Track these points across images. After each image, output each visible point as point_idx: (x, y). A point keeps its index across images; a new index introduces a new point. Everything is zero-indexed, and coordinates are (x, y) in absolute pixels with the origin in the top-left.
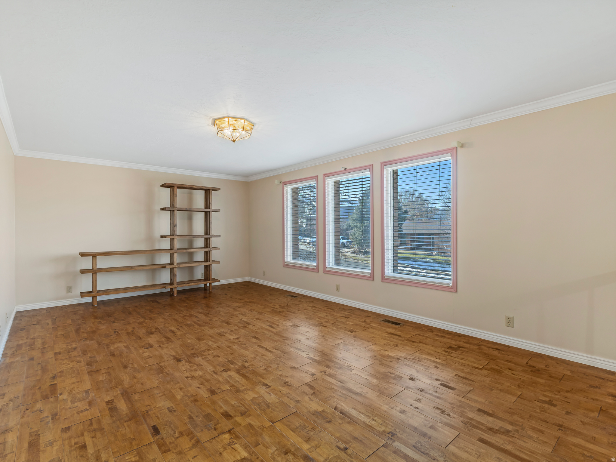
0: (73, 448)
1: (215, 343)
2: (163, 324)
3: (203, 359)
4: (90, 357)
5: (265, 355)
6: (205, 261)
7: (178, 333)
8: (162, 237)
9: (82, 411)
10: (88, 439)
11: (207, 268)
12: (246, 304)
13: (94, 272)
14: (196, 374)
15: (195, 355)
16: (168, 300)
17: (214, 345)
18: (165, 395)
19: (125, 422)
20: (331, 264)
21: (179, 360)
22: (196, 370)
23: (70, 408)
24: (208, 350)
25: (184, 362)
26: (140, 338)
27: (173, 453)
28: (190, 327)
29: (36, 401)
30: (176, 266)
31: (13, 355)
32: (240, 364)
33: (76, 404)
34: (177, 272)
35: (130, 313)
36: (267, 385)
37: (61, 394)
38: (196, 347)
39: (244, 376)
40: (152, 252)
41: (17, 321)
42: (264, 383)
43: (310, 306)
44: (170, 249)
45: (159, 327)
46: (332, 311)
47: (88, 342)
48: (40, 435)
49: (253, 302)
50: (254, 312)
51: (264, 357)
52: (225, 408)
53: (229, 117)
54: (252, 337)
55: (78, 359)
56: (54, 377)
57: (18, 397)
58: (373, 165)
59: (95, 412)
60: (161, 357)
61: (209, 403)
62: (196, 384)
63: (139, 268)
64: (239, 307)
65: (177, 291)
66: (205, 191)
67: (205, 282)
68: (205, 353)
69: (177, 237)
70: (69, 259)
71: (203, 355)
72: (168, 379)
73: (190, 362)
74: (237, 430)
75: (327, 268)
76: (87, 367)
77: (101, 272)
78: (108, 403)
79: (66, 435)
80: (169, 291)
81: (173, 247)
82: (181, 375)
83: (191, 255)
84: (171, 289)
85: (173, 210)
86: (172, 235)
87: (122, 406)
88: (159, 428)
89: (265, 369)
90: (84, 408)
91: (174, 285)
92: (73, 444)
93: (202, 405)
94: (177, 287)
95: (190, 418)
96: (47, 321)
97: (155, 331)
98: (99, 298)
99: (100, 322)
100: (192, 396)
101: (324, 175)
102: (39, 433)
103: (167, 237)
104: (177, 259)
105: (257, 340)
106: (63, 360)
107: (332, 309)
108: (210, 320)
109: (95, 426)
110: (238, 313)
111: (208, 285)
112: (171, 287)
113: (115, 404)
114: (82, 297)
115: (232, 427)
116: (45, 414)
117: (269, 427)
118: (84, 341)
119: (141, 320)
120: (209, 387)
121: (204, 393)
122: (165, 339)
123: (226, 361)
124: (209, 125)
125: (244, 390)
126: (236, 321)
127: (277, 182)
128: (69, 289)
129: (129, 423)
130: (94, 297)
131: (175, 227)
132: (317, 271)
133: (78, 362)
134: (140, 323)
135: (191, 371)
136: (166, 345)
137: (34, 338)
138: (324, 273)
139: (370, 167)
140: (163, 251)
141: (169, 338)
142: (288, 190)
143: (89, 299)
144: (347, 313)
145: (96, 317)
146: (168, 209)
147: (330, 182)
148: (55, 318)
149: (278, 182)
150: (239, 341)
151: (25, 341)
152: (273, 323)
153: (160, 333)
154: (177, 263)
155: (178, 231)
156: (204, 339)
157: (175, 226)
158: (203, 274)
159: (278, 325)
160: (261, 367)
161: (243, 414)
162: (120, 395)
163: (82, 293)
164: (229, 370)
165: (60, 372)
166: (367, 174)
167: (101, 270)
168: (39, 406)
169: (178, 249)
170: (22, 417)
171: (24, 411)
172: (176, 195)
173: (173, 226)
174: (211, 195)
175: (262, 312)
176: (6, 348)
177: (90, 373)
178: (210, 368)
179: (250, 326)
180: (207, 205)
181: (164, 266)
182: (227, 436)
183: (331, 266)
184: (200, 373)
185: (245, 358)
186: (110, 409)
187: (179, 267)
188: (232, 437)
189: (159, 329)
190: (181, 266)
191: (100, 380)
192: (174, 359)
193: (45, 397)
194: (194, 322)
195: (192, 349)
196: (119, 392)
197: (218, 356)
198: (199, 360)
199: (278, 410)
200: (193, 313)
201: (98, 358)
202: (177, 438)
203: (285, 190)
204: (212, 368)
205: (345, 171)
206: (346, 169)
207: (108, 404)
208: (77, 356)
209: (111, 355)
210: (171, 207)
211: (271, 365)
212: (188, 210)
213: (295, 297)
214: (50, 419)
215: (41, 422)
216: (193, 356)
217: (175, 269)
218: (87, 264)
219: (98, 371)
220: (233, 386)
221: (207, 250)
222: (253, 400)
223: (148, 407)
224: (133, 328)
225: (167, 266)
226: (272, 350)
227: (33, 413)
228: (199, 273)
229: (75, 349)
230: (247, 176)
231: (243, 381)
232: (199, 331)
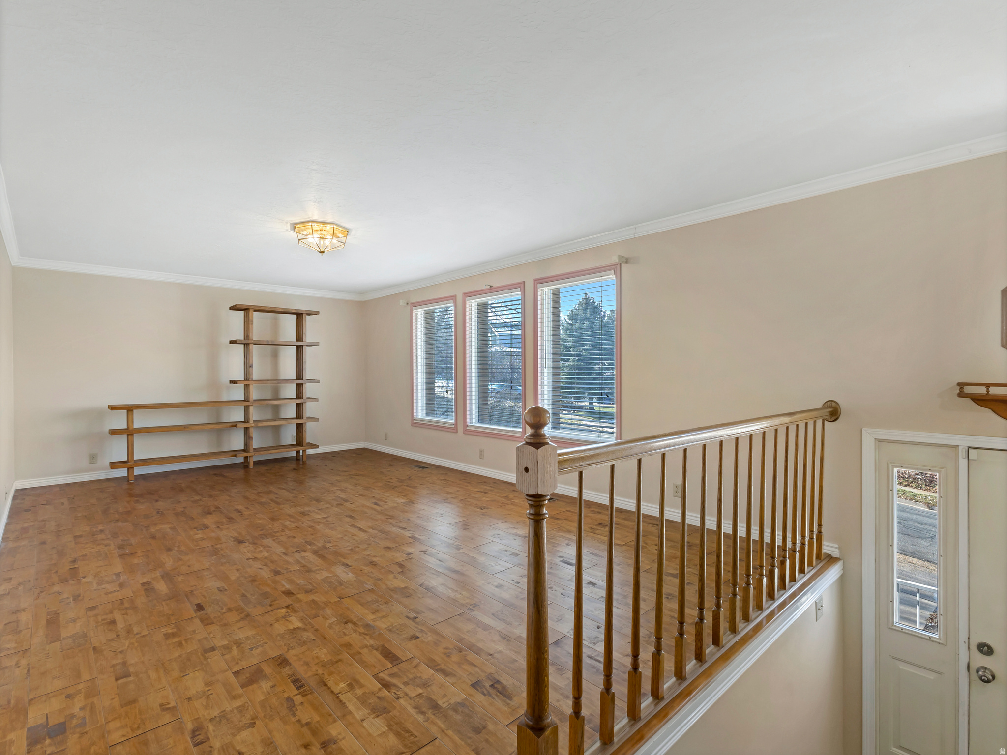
0: (99, 624)
1: (294, 522)
2: (227, 502)
3: (274, 540)
4: (122, 540)
5: (356, 535)
6: (297, 418)
7: (246, 513)
8: (231, 382)
9: (111, 593)
10: (118, 616)
11: (300, 427)
12: (352, 478)
13: (129, 432)
14: (260, 556)
15: (265, 536)
16: (241, 473)
17: (293, 525)
18: (216, 576)
19: (164, 601)
20: (474, 421)
21: (241, 542)
22: (261, 552)
23: (95, 590)
24: (283, 531)
25: (247, 544)
26: (193, 519)
27: (217, 625)
28: (265, 506)
29: (53, 585)
30: (253, 425)
31: (17, 539)
32: (320, 545)
33: (103, 586)
34: (254, 433)
35: (182, 490)
36: (347, 565)
37: (84, 577)
38: (267, 528)
39: (322, 557)
40: (218, 405)
41: (18, 501)
42: (344, 563)
43: (441, 480)
44: (245, 401)
45: (220, 506)
46: (469, 485)
47: (120, 524)
48: (60, 614)
49: (361, 475)
50: (359, 487)
51: (355, 537)
52: (288, 587)
53: (313, 222)
54: (346, 516)
55: (106, 542)
56: (74, 561)
57: (29, 581)
58: (524, 282)
59: (127, 592)
60: (218, 539)
61: (270, 582)
62: (257, 565)
63: (197, 427)
64: (339, 482)
65: (254, 462)
66: (297, 316)
67: (297, 449)
68: (276, 534)
69: (253, 382)
70: (93, 415)
71: (274, 536)
72: (224, 561)
73: (254, 544)
74: (296, 605)
75: (467, 426)
76: (117, 550)
77: (140, 432)
78: (143, 584)
79: (90, 613)
80: (242, 462)
81: (248, 397)
82: (241, 556)
83: (276, 409)
84: (246, 458)
85: (248, 344)
86: (247, 380)
87: (162, 587)
88: (204, 605)
89: (351, 549)
90: (114, 589)
91: (249, 452)
92: (100, 620)
93: (260, 584)
94: (253, 455)
95: (244, 596)
96: (62, 501)
97: (215, 511)
98: (138, 471)
99: (138, 500)
100: (251, 576)
101: (464, 294)
102: (58, 612)
103: (238, 382)
104: (254, 415)
105: (351, 520)
106: (86, 543)
107: (469, 483)
108: (294, 497)
109: (126, 605)
110: (336, 488)
111: (301, 453)
112: (246, 454)
113: (152, 586)
114: (111, 469)
115: (291, 603)
116: (65, 596)
117: (335, 602)
118: (114, 522)
119: (197, 498)
120: (273, 568)
121: (266, 574)
122: (227, 519)
123: (302, 542)
124: (287, 230)
125: (317, 570)
126: (330, 498)
127: (402, 303)
128: (93, 458)
129: (168, 602)
130: (130, 469)
131: (251, 368)
132: (455, 431)
133: (106, 546)
134: (195, 502)
135: (255, 552)
136: (227, 526)
137: (44, 521)
138: (465, 434)
139: (521, 286)
140: (232, 403)
141: (232, 518)
142: (419, 314)
143: (122, 473)
144: (487, 488)
145: (131, 495)
146: (240, 342)
147: (473, 305)
148: (72, 496)
149: (404, 303)
150: (327, 521)
151: (32, 524)
152: (381, 500)
153: (221, 512)
154: (254, 421)
155: (256, 374)
156: (280, 519)
157: (251, 366)
158: (294, 437)
159: (387, 502)
160: (346, 547)
161: (307, 592)
162: (160, 577)
163: (111, 463)
164: (304, 551)
165: (82, 556)
166: (517, 295)
167: (140, 431)
168: (56, 588)
169: (255, 400)
170: (38, 598)
171: (39, 594)
172: (252, 322)
173: (248, 366)
174: (306, 321)
175: (370, 487)
176: (6, 531)
177: (122, 556)
178: (280, 549)
179: (347, 504)
180: (300, 337)
181: (234, 425)
182: (283, 611)
183: (473, 424)
184: (266, 554)
185: (328, 539)
186: (146, 590)
187: (257, 427)
188: (289, 611)
189: (220, 508)
190: (260, 424)
191: (134, 563)
192: (234, 541)
193: (64, 581)
194: (272, 500)
195: (261, 530)
196: (158, 574)
197: (294, 537)
198: (268, 541)
199: (351, 587)
200: (272, 488)
201: (133, 541)
202: (224, 613)
203: (414, 314)
204: (282, 549)
205: (491, 289)
206: (492, 288)
207: (144, 586)
208: (103, 540)
209: (150, 538)
210: (245, 339)
211: (359, 546)
212: (270, 343)
213: (424, 468)
214: (72, 600)
215: (60, 602)
216: (261, 538)
217: (251, 430)
218: (119, 421)
219: (132, 554)
220: (304, 566)
221: (299, 401)
222: (324, 580)
223: (194, 587)
224: (184, 508)
225: (238, 425)
226: (367, 530)
227: (49, 595)
228: (289, 436)
229: (102, 531)
230: (362, 292)
231: (319, 561)
232: (276, 509)
